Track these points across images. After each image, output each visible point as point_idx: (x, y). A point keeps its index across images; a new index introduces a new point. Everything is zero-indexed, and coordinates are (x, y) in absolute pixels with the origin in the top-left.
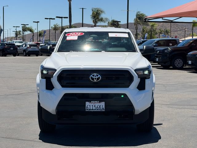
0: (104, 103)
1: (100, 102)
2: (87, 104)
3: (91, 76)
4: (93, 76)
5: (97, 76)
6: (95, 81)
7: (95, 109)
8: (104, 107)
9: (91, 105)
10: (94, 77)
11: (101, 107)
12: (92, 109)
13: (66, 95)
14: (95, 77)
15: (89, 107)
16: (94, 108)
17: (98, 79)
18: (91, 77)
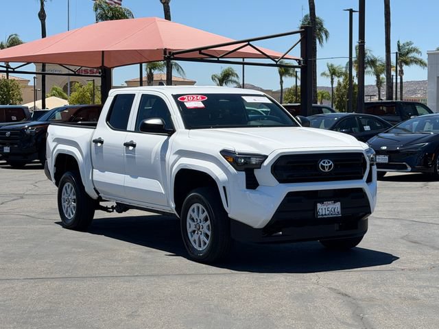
0: (339, 203)
1: (334, 203)
2: (319, 206)
3: (321, 163)
4: (324, 162)
5: (329, 163)
6: (327, 170)
7: (329, 214)
8: (339, 210)
9: (324, 207)
10: (325, 165)
11: (336, 210)
12: (325, 215)
13: (290, 195)
14: (327, 165)
15: (320, 211)
16: (327, 213)
17: (330, 166)
18: (322, 165)
